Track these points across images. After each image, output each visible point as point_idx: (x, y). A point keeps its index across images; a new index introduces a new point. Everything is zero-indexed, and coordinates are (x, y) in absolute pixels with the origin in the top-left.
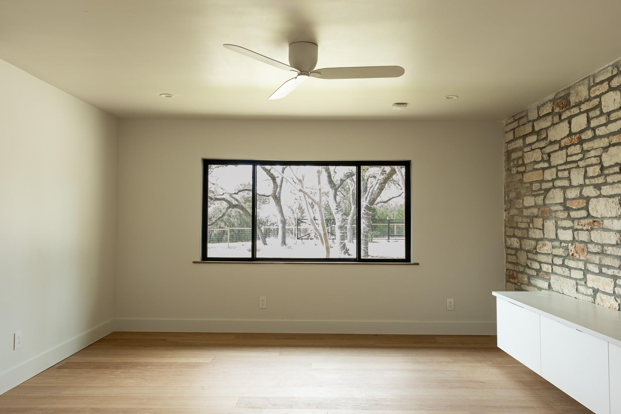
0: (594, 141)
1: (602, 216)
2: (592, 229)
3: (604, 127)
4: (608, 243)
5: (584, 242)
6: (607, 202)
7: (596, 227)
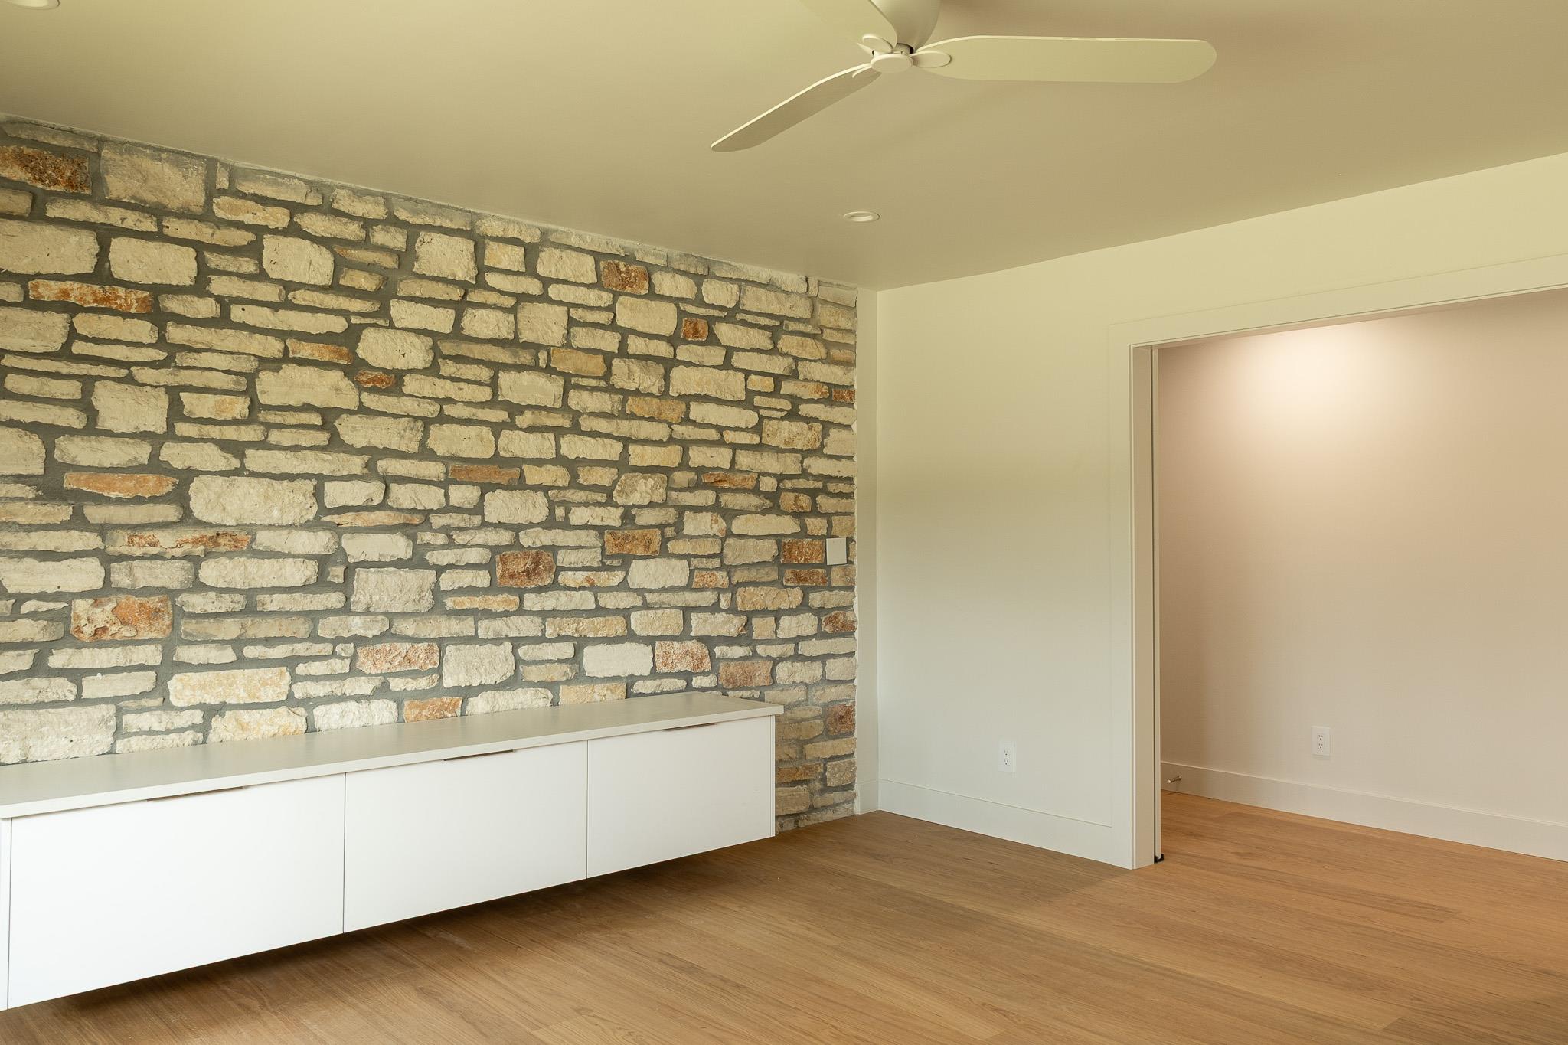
0: (218, 330)
1: (239, 522)
2: (208, 554)
3: (267, 311)
4: (270, 586)
5: (164, 590)
6: (269, 489)
7: (222, 549)
